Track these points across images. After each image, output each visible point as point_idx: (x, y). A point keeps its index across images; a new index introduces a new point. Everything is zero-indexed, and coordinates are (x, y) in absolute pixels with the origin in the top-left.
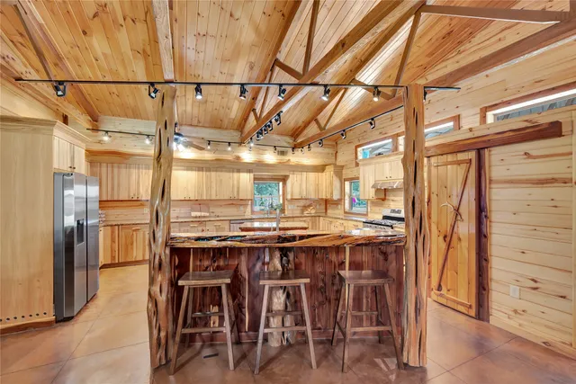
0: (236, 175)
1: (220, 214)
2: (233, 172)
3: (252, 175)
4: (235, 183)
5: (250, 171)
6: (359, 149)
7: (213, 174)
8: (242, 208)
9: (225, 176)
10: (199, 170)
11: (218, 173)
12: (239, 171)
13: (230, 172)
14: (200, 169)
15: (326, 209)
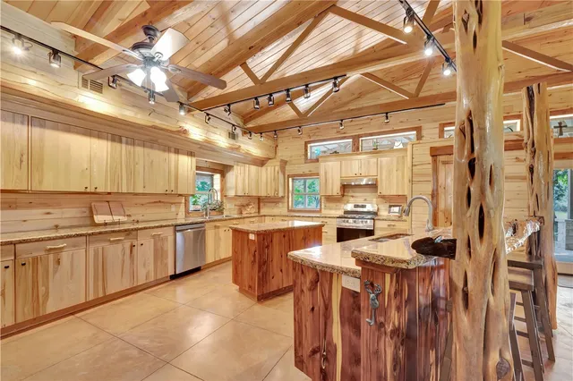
0: (173, 156)
1: (140, 218)
2: (169, 151)
3: (194, 159)
4: (173, 169)
5: (191, 154)
6: (309, 145)
7: (139, 150)
8: (173, 209)
9: (157, 155)
10: (113, 140)
11: (147, 150)
12: (177, 152)
13: (164, 151)
14: (116, 138)
15: (259, 208)
